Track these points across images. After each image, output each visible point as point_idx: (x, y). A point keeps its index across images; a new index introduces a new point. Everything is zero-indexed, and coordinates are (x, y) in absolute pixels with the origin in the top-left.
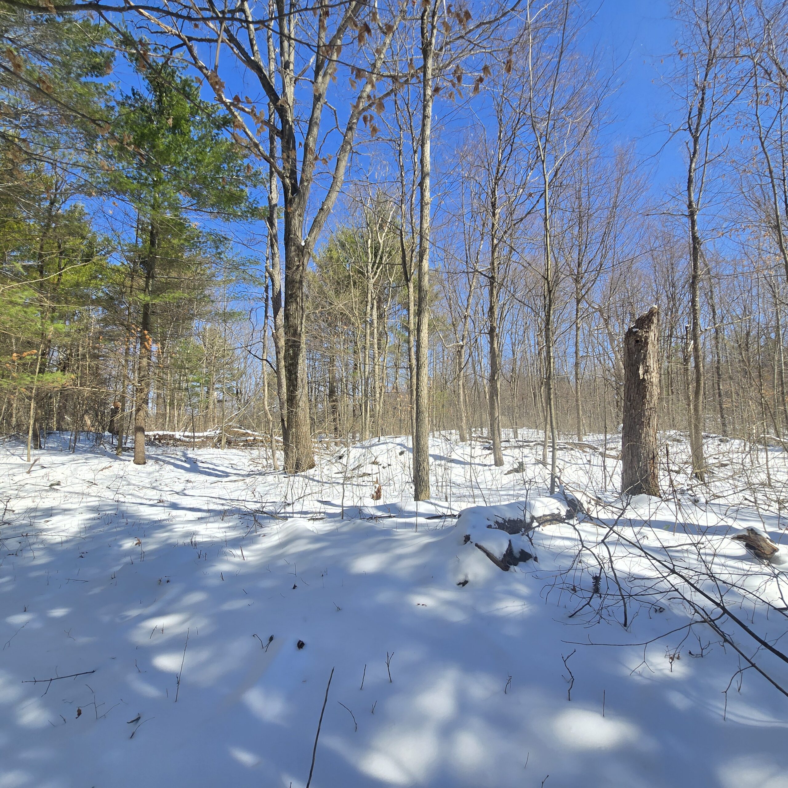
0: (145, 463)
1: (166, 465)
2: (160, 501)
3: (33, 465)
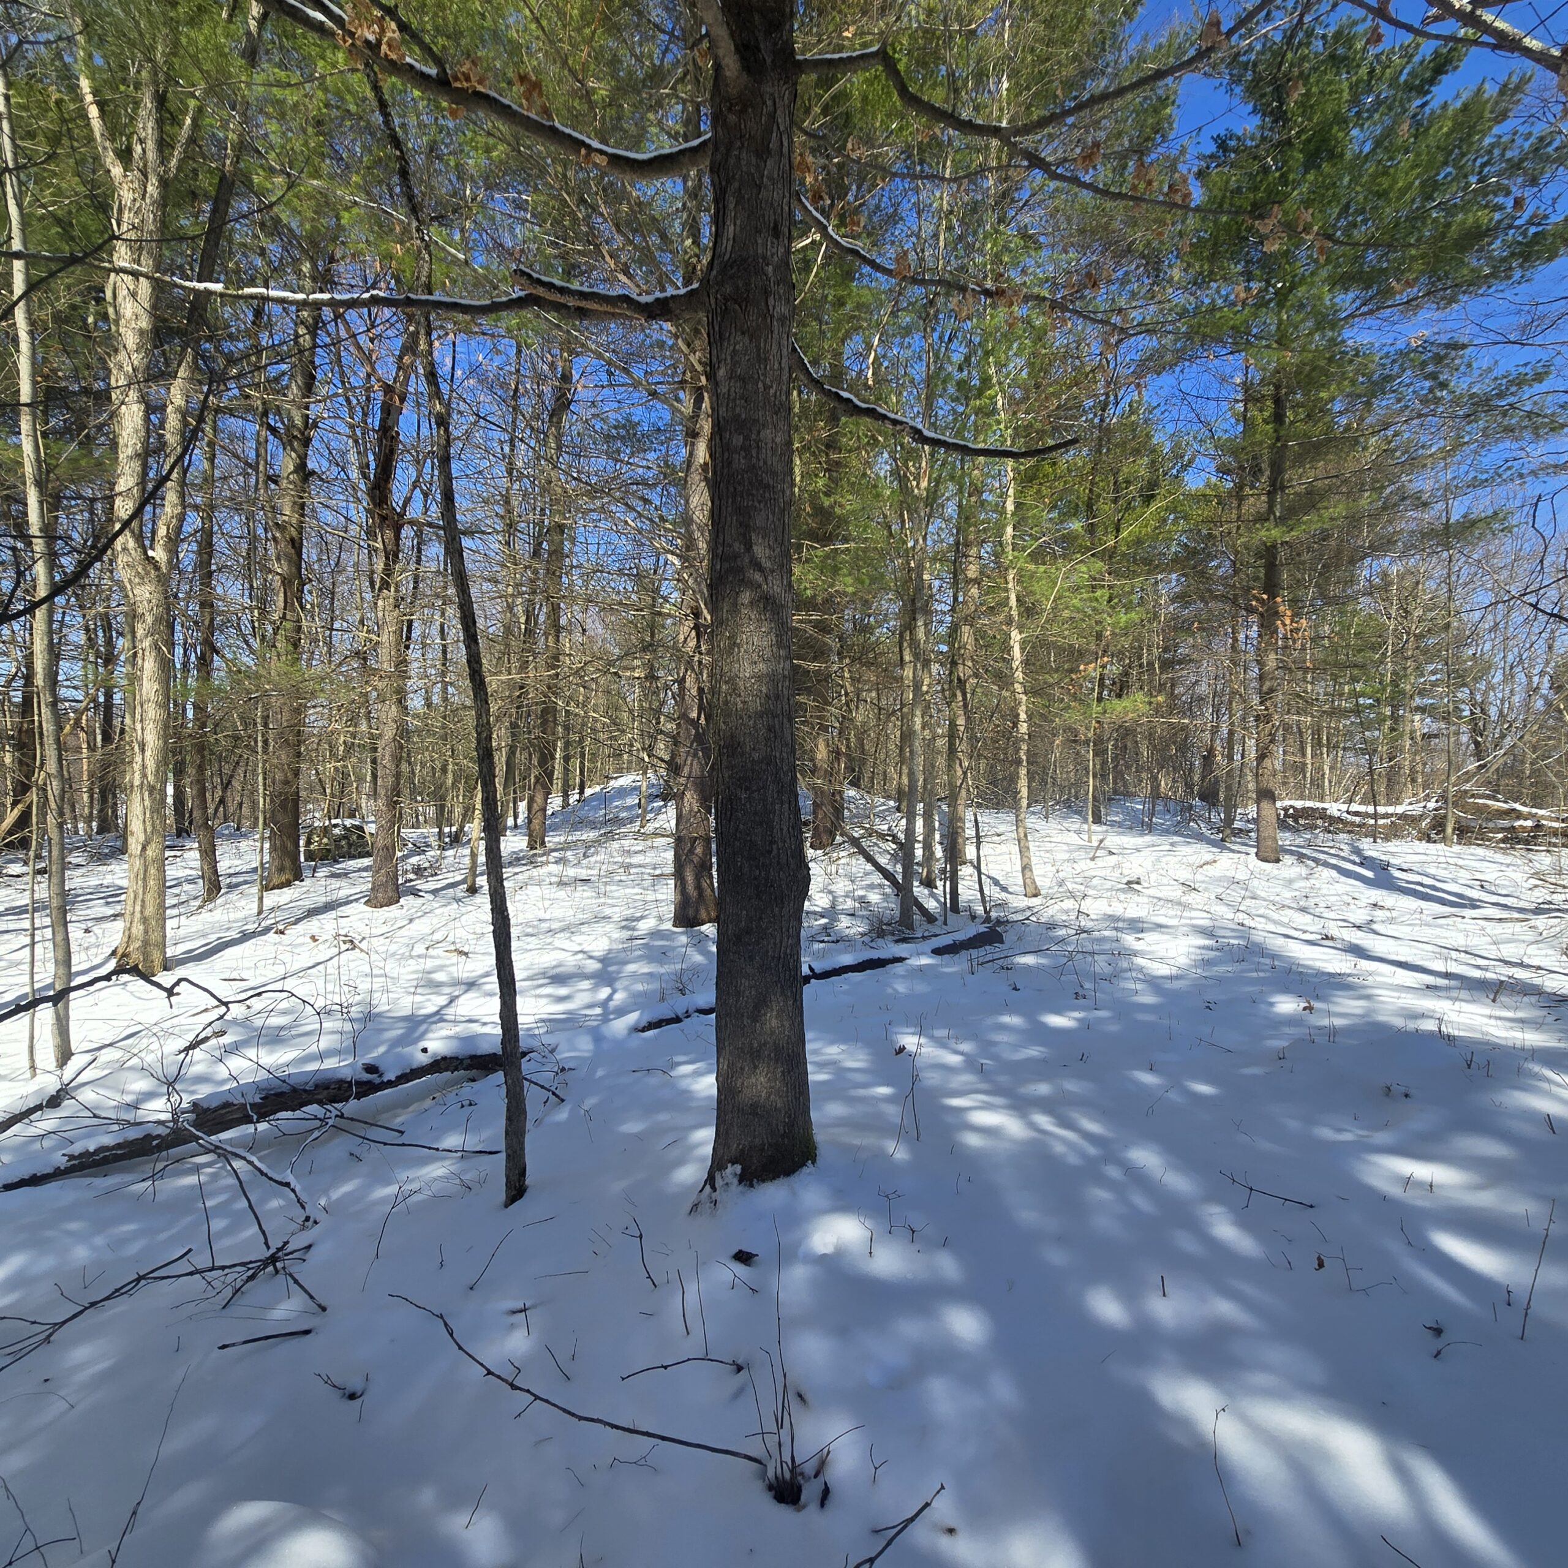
0: (1278, 861)
1: (1320, 868)
2: (1327, 938)
3: (1098, 848)
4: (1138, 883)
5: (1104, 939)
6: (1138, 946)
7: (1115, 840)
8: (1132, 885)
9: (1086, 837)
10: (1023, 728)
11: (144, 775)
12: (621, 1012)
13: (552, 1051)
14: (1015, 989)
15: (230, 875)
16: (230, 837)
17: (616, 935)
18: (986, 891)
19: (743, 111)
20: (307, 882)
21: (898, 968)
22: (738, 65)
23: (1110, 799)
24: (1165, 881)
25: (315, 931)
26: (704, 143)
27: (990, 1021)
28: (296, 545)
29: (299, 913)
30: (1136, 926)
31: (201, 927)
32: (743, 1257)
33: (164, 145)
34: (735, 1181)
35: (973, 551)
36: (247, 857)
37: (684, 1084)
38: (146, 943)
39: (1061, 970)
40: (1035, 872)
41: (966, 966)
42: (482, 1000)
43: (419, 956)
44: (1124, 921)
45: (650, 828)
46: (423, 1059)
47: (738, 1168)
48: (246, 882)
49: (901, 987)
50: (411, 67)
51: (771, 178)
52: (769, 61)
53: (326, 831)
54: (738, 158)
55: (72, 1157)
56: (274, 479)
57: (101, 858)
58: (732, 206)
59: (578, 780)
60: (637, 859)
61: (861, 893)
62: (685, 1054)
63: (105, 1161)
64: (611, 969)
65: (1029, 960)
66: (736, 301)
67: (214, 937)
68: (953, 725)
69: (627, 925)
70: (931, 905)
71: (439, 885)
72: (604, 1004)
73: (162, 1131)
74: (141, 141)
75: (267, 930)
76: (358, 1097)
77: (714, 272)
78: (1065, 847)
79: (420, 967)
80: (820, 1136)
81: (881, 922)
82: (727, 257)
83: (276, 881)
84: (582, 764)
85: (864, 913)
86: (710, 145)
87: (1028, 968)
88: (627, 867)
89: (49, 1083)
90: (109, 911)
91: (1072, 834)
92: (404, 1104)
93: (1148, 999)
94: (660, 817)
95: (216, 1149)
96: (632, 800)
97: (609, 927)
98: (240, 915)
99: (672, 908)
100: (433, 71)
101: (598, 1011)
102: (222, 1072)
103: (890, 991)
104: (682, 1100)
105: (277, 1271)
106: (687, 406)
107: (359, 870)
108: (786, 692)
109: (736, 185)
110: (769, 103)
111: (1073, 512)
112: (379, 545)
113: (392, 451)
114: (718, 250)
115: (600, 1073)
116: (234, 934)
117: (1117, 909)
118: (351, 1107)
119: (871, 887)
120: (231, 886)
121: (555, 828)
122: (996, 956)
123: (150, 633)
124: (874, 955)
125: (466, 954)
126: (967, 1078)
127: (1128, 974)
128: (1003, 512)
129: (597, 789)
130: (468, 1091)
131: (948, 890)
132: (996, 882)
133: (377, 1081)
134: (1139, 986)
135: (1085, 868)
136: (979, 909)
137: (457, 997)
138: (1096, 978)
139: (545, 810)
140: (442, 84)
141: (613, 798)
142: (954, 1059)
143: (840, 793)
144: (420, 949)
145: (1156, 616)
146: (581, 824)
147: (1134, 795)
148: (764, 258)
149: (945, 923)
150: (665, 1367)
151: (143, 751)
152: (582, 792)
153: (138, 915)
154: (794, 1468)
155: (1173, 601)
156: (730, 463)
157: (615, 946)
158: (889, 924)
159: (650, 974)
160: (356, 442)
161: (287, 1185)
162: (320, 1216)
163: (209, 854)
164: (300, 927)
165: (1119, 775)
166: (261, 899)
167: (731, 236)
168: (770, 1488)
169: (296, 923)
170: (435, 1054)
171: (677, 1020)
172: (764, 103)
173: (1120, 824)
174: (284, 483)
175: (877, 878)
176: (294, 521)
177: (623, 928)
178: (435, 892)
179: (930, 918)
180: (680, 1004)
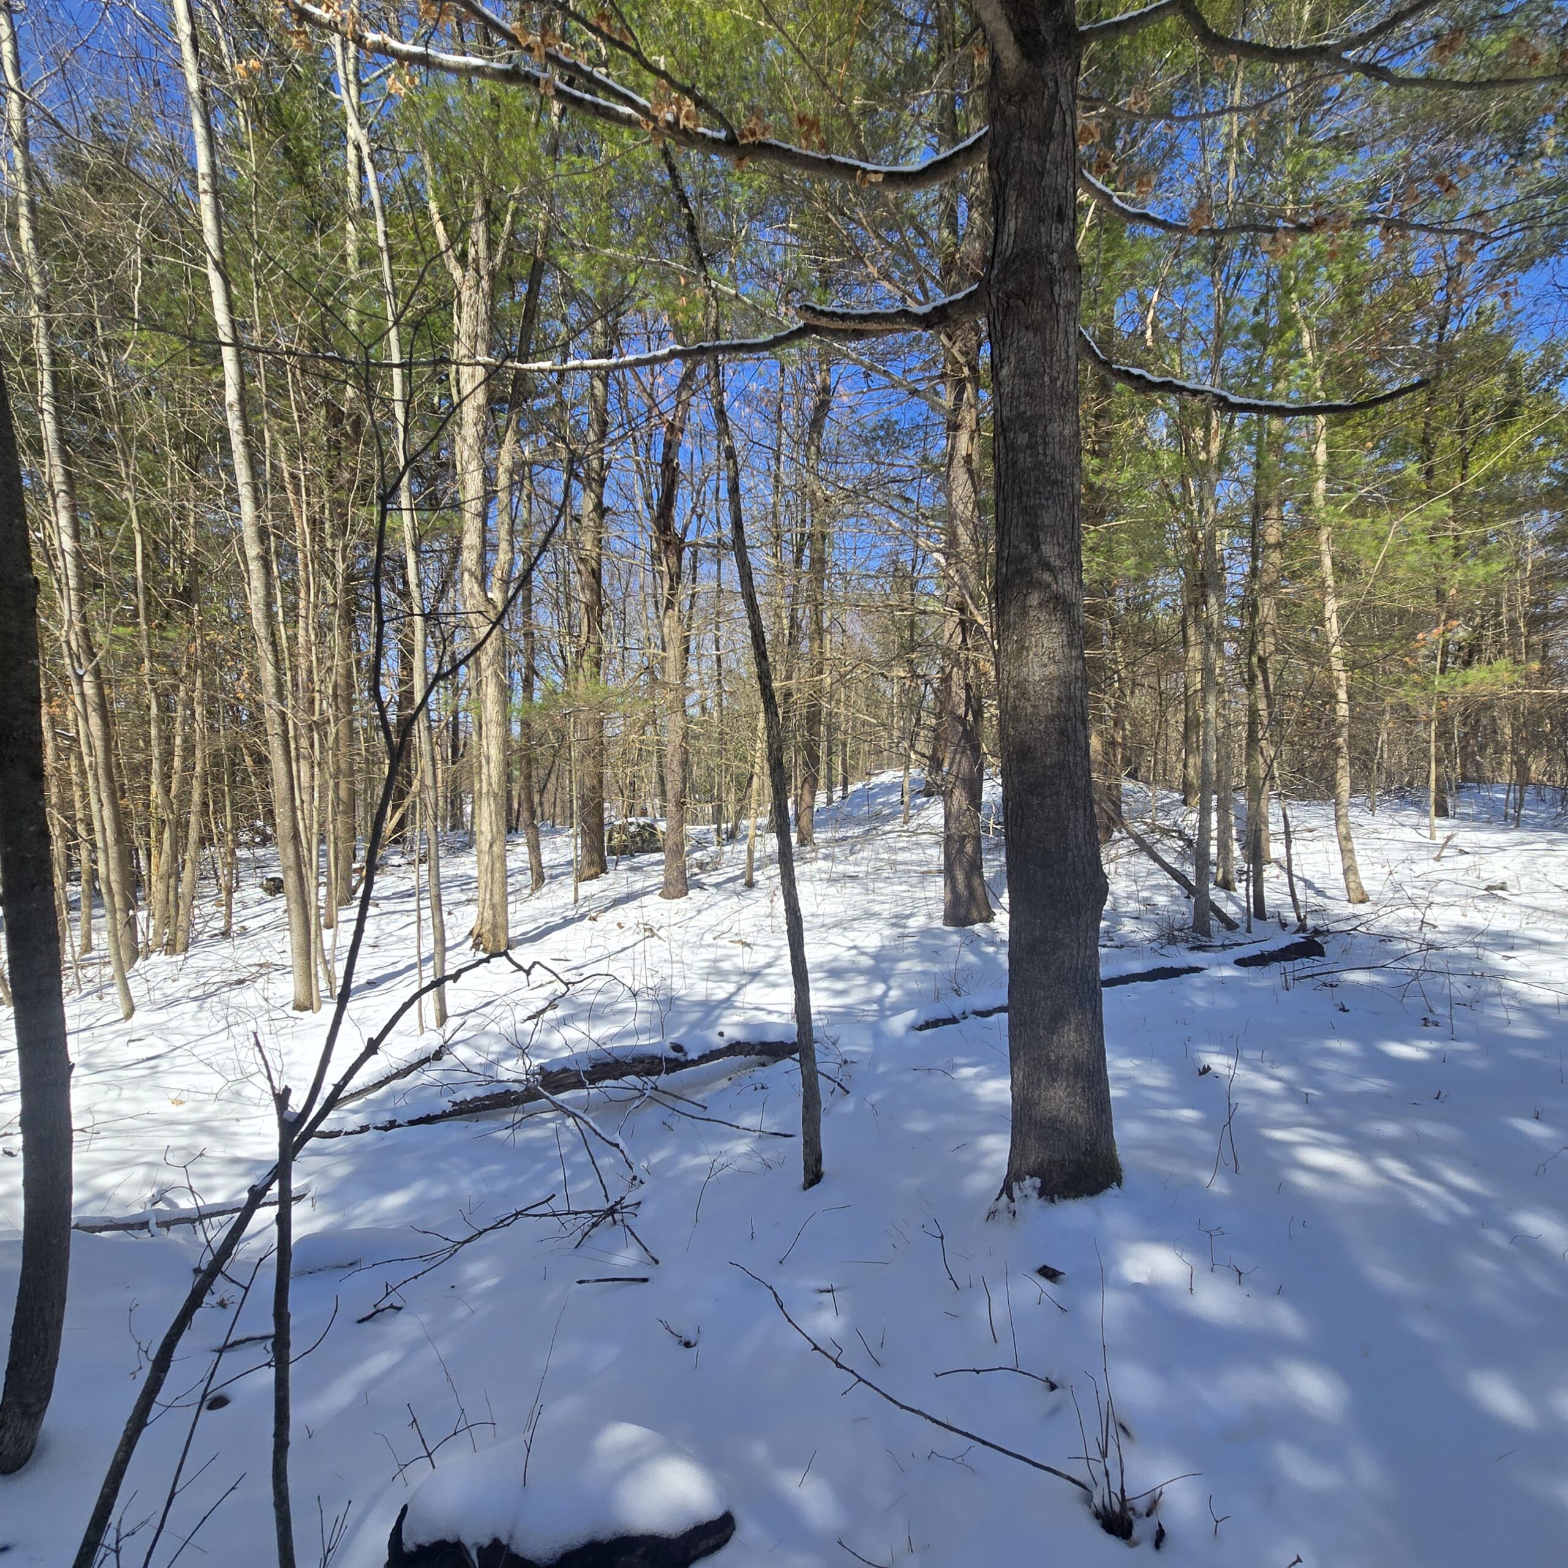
3: (1444, 846)
4: (1502, 889)
5: (1460, 957)
6: (1510, 966)
7: (1467, 837)
8: (1494, 891)
9: (1427, 833)
10: (1343, 710)
11: (490, 784)
12: (897, 1009)
13: (834, 1044)
14: (1343, 1010)
15: (552, 867)
16: (547, 833)
17: (887, 932)
18: (1300, 897)
19: (1024, 98)
20: (611, 875)
21: (1195, 979)
22: (1017, 55)
23: (1459, 787)
24: (1543, 887)
25: (621, 920)
26: (979, 140)
27: (1313, 1045)
28: (596, 575)
29: (607, 903)
30: (1505, 941)
31: (531, 913)
32: (1049, 1273)
33: (491, 244)
34: (1035, 1195)
35: (1273, 512)
36: (563, 851)
37: (967, 1087)
38: (495, 926)
39: (1403, 990)
40: (1362, 874)
41: (1279, 980)
42: (767, 990)
43: (709, 945)
44: (1487, 935)
45: (913, 825)
46: (720, 1043)
47: (1038, 1182)
48: (563, 874)
49: (1200, 1001)
50: (704, 135)
51: (1055, 163)
52: (1050, 40)
53: (623, 829)
54: (1019, 149)
55: (455, 1104)
56: (577, 519)
57: (455, 851)
58: (1012, 200)
59: (840, 778)
60: (901, 857)
61: (1145, 894)
62: (966, 1056)
63: (477, 1109)
64: (884, 965)
65: (1360, 977)
66: (1019, 297)
67: (542, 922)
68: (1253, 711)
69: (898, 920)
70: (1230, 910)
71: (721, 879)
72: (880, 1000)
73: (517, 1087)
74: (474, 244)
75: (582, 917)
76: (667, 1073)
77: (995, 271)
78: (1400, 845)
79: (712, 956)
80: (1123, 1156)
81: (1172, 927)
82: (1008, 253)
83: (586, 874)
84: (844, 761)
85: (1152, 916)
86: (987, 141)
87: (1358, 987)
88: (893, 864)
89: (433, 1040)
90: (464, 897)
91: (1408, 830)
92: (704, 1082)
93: (1528, 1032)
94: (924, 813)
95: (558, 1107)
96: (895, 798)
97: (880, 925)
98: (561, 903)
99: (942, 907)
100: (722, 135)
101: (875, 1007)
102: (556, 1040)
103: (1187, 1004)
104: (966, 1103)
105: (615, 1222)
106: (947, 400)
107: (652, 864)
108: (1078, 693)
109: (1017, 177)
110: (1051, 84)
111: (1401, 450)
112: (664, 569)
113: (673, 482)
114: (999, 247)
115: (882, 1069)
116: (557, 920)
117: (1476, 919)
118: (663, 1080)
119: (1157, 887)
120: (552, 877)
121: (823, 824)
122: (1316, 971)
123: (492, 664)
124: (1167, 963)
125: (748, 945)
126: (1290, 1108)
127: (1498, 1000)
128: (1313, 465)
129: (860, 785)
130: (760, 1073)
131: (1251, 893)
132: (1309, 885)
133: (683, 1059)
134: (1513, 1016)
135: (1427, 869)
136: (1291, 916)
137: (744, 985)
138: (1452, 1002)
139: (812, 807)
140: (731, 145)
141: (876, 796)
142: (1272, 1086)
143: (1118, 786)
144: (708, 939)
145: (1519, 565)
146: (847, 820)
147: (1493, 782)
148: (1048, 246)
149: (1249, 930)
150: (978, 1372)
151: (488, 763)
152: (845, 788)
153: (488, 902)
154: (1123, 1501)
155: (1544, 542)
156: (1014, 463)
157: (887, 943)
158: (1181, 930)
159: (924, 973)
160: (642, 476)
161: (617, 1146)
162: (645, 1177)
163: (535, 849)
164: (609, 914)
165: (1467, 756)
166: (576, 889)
167: (1012, 231)
168: (1097, 1515)
169: (607, 909)
170: (731, 1039)
171: (954, 1021)
172: (1046, 85)
173: (1474, 818)
174: (585, 522)
175: (1164, 878)
176: (594, 555)
177: (894, 925)
178: (717, 885)
179: (1230, 924)
180: (956, 1005)
